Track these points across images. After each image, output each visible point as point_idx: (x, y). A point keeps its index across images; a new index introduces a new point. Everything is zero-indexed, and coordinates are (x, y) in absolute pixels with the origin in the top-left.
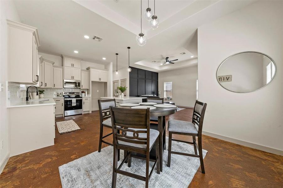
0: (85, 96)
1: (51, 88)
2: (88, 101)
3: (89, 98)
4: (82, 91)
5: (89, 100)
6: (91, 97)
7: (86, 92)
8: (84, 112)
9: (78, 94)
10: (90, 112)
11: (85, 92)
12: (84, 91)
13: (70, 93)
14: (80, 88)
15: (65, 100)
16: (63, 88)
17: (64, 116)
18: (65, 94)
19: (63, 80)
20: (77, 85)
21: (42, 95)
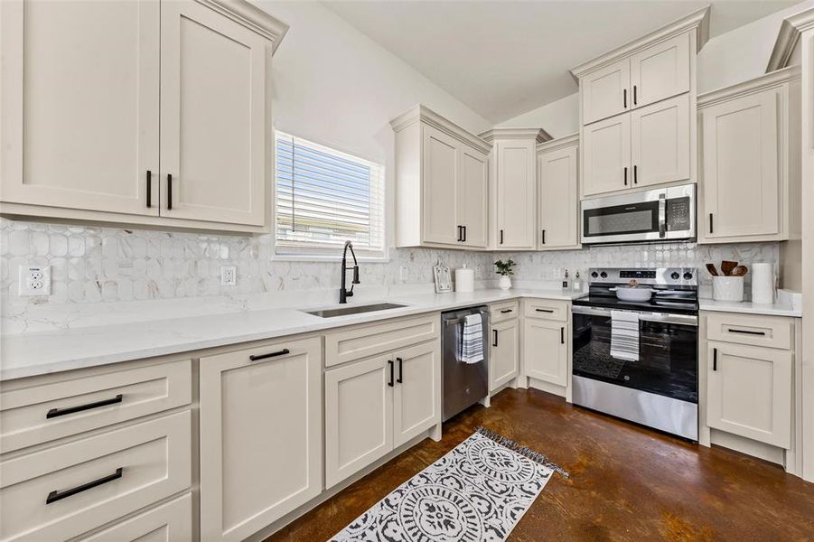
0: (748, 303)
1: (530, 252)
3: (778, 328)
8: (713, 430)
9: (683, 282)
11: (744, 271)
13: (624, 274)
14: (695, 240)
15: (575, 316)
16: (580, 247)
17: (569, 400)
18: (599, 280)
19: (579, 204)
20: (662, 218)
21: (505, 281)
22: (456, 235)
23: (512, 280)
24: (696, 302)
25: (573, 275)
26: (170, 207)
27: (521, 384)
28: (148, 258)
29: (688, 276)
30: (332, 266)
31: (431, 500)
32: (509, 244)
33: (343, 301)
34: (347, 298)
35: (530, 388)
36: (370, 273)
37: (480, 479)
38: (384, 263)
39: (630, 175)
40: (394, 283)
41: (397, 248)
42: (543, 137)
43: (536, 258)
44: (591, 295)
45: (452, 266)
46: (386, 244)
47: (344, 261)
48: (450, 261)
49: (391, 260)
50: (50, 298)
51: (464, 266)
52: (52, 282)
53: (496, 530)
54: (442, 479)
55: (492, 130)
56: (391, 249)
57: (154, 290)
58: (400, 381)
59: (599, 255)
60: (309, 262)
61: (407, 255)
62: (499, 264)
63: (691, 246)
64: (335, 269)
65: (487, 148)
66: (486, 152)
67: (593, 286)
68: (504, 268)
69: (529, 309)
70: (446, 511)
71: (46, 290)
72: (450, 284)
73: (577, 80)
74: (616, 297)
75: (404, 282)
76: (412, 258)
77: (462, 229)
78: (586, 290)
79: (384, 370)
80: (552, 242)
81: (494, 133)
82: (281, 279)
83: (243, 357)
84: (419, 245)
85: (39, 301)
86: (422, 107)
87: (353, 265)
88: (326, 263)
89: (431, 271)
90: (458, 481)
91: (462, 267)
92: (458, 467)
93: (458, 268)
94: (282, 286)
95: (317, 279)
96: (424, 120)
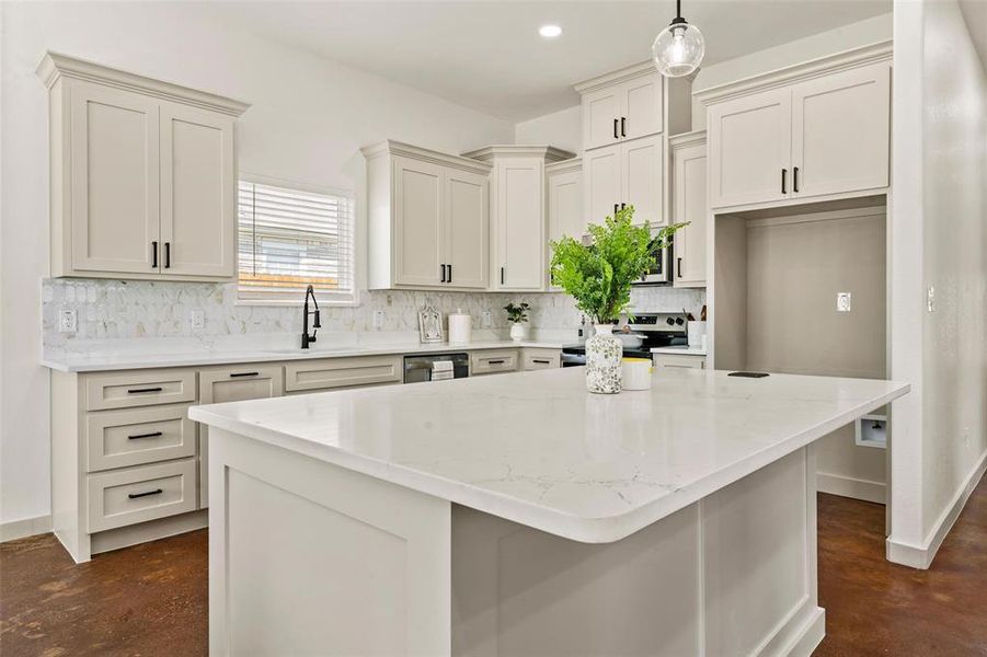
1: (540, 294)
6: (711, 358)
14: (671, 283)
15: (565, 364)
21: (518, 330)
22: (439, 276)
23: (528, 328)
26: (168, 266)
28: (137, 304)
29: (679, 322)
30: (294, 310)
32: (513, 284)
33: (305, 346)
34: (310, 344)
36: (336, 319)
38: (352, 308)
40: (366, 329)
41: (370, 291)
42: (555, 154)
45: (446, 311)
46: (357, 286)
47: (306, 305)
48: (444, 304)
49: (362, 305)
50: (77, 334)
51: (459, 310)
52: (78, 322)
56: (362, 291)
57: (141, 331)
60: (271, 307)
61: (382, 299)
62: (510, 309)
64: (297, 313)
66: (483, 174)
68: (515, 313)
69: (528, 360)
71: (74, 328)
73: (579, 97)
75: (379, 329)
76: (390, 302)
82: (244, 323)
83: (225, 374)
84: (389, 287)
85: (71, 336)
86: (390, 141)
87: (314, 310)
88: (287, 307)
89: (416, 316)
91: (456, 312)
93: (451, 313)
94: (244, 330)
95: (278, 323)
96: (394, 152)
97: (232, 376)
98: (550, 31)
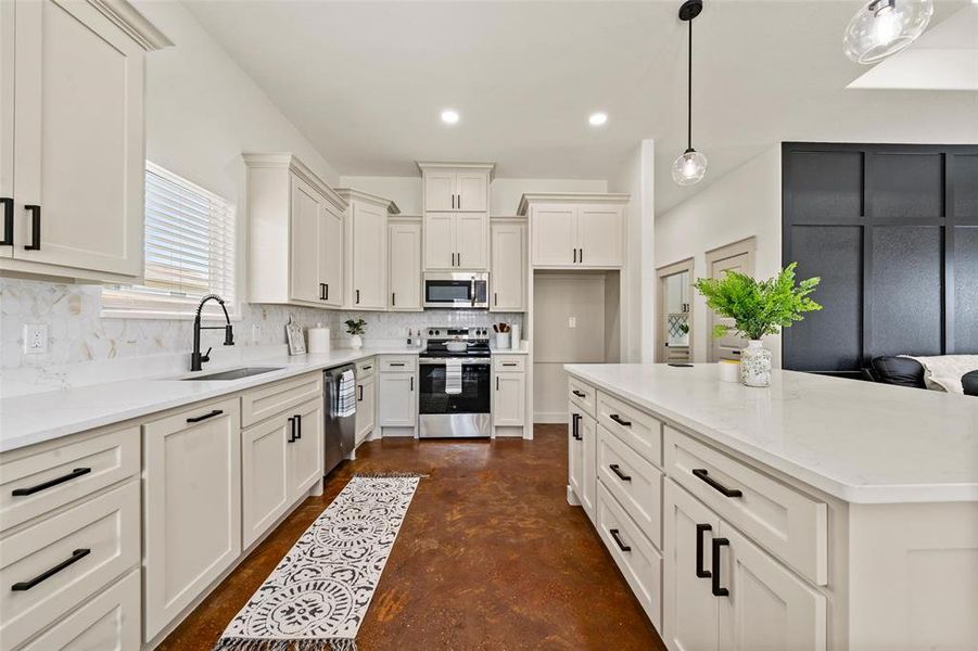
0: (510, 347)
1: (380, 313)
2: (514, 376)
3: (520, 361)
4: (498, 321)
5: (521, 367)
6: (531, 358)
7: (515, 330)
8: (496, 427)
9: (482, 337)
10: (529, 435)
11: (509, 329)
12: (508, 321)
13: (451, 332)
14: (488, 309)
15: (421, 366)
16: (422, 310)
17: (416, 437)
18: (434, 337)
19: (422, 274)
20: (473, 293)
21: (356, 340)
22: (319, 293)
23: (363, 339)
24: (489, 350)
25: (415, 334)
27: (377, 436)
29: (485, 333)
30: (181, 324)
31: (285, 604)
32: (364, 304)
33: (196, 368)
35: (384, 438)
37: (337, 555)
39: (456, 260)
40: (247, 344)
41: (250, 304)
42: (393, 209)
43: (384, 318)
44: (428, 350)
45: (305, 325)
46: (238, 299)
47: (198, 319)
48: (302, 319)
51: (319, 325)
53: (364, 587)
54: (293, 578)
55: (349, 190)
56: (243, 304)
58: (299, 437)
59: (434, 317)
60: (149, 319)
61: (259, 312)
62: (350, 323)
63: (486, 312)
65: (342, 204)
66: (342, 209)
67: (429, 342)
68: (355, 327)
69: (384, 365)
70: (307, 602)
72: (303, 344)
73: (421, 172)
74: (446, 350)
75: (257, 343)
76: (265, 316)
77: (325, 286)
78: (425, 346)
79: (285, 429)
80: (400, 305)
81: (351, 193)
82: (113, 342)
84: (286, 302)
86: (294, 157)
87: (220, 325)
88: (170, 320)
89: (284, 330)
90: (312, 570)
91: (316, 326)
92: (308, 556)
93: (312, 327)
94: (113, 352)
95: (158, 342)
96: (293, 169)
97: (189, 421)
98: (450, 117)
